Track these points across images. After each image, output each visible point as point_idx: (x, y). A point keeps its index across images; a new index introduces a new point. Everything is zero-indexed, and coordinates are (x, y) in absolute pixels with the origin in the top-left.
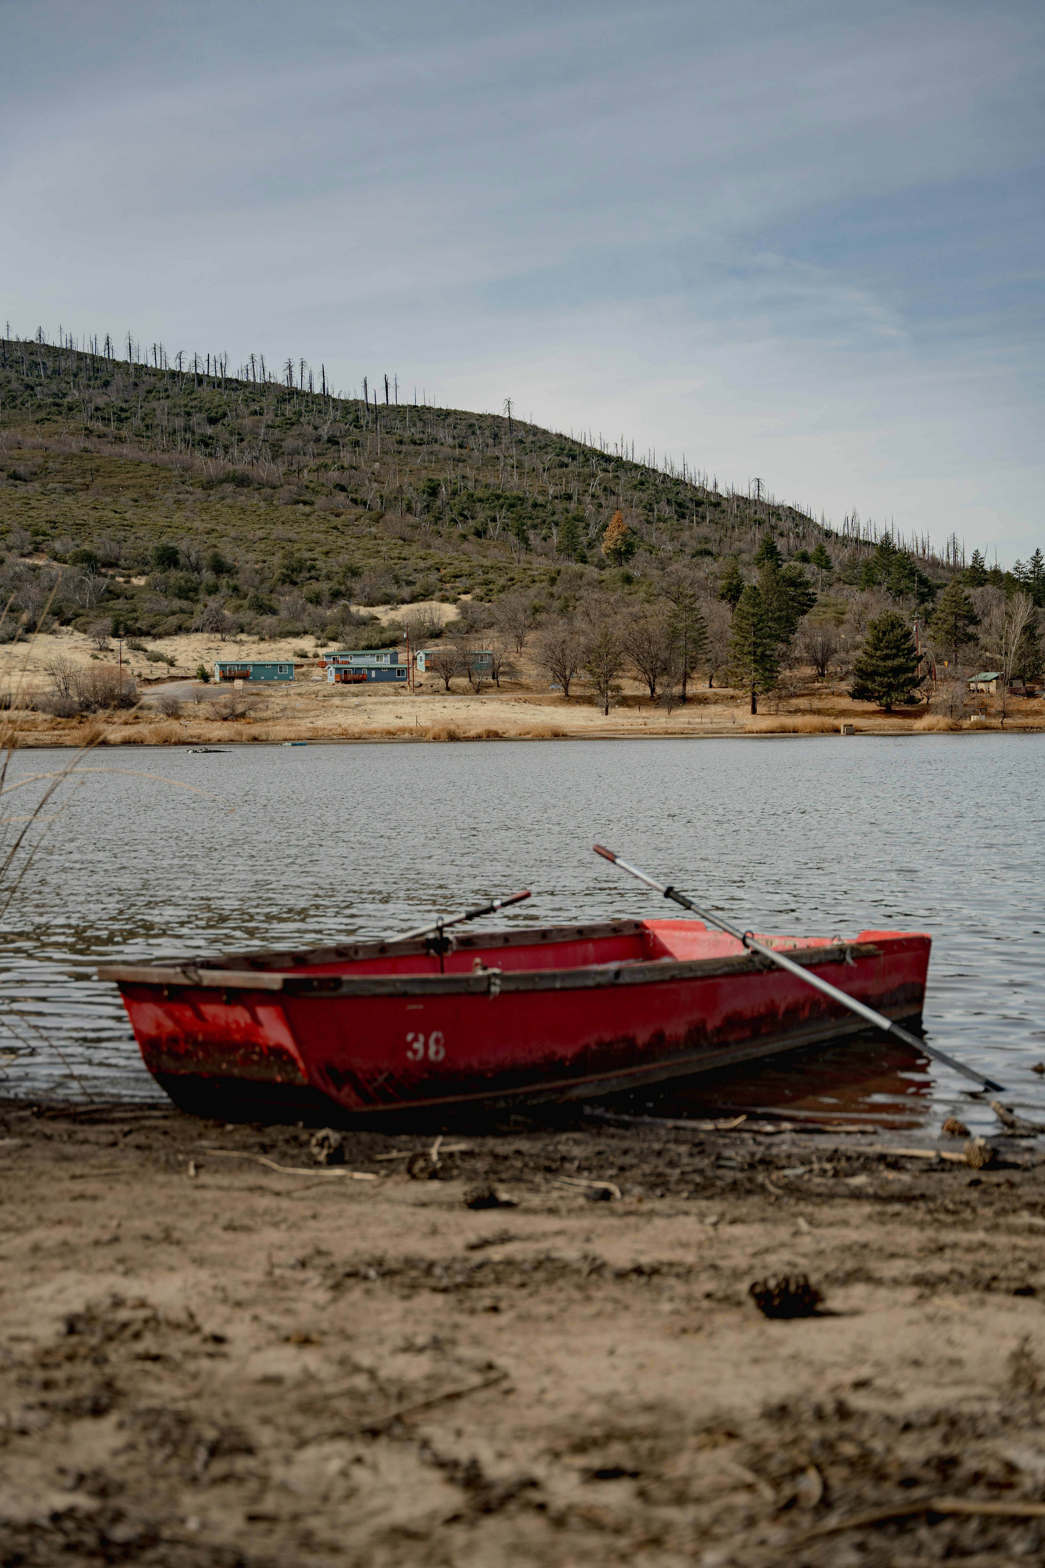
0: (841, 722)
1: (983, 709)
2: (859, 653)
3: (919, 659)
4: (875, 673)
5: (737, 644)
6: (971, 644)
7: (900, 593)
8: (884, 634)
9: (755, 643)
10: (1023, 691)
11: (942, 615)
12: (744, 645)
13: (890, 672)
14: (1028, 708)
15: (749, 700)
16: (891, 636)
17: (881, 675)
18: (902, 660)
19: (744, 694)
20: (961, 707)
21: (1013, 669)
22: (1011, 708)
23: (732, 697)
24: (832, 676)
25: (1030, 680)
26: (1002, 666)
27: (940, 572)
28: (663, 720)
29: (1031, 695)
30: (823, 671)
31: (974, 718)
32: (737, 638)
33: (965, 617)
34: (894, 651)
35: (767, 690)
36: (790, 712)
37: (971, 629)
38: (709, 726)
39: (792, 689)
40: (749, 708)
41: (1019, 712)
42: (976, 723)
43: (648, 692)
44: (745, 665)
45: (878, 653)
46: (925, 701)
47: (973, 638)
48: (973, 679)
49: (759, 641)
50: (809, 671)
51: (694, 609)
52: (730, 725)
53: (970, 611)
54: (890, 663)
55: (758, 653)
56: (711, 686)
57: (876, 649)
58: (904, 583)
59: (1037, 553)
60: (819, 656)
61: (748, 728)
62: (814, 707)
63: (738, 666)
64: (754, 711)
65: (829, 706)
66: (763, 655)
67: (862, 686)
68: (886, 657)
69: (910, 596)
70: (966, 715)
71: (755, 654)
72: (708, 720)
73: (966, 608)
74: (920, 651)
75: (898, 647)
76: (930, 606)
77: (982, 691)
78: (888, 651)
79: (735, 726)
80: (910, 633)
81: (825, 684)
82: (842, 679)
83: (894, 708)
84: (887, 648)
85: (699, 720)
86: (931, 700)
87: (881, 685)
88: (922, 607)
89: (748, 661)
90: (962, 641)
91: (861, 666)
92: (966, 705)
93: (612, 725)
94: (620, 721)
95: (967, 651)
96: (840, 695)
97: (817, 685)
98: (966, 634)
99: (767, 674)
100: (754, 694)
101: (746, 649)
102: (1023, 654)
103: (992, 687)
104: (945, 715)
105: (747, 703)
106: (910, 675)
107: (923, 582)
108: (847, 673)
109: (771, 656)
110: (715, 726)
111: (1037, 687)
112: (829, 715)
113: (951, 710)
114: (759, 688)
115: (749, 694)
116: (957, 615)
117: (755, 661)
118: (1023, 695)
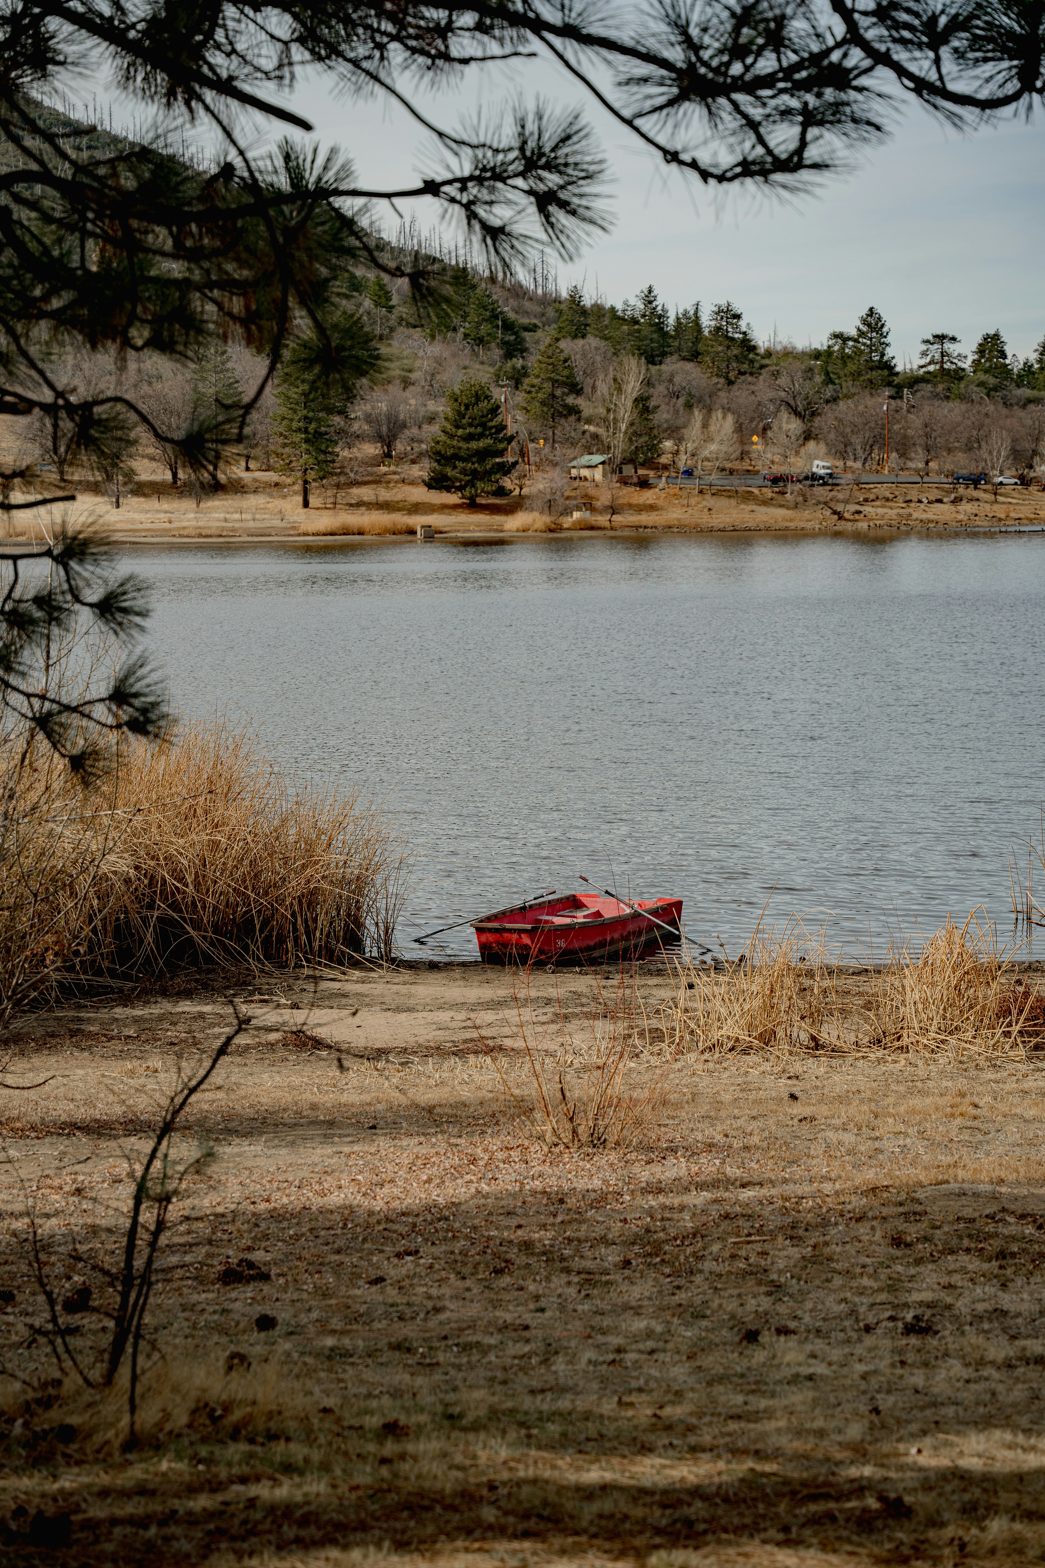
0: (418, 521)
1: (588, 504)
2: (435, 429)
3: (510, 439)
4: (456, 457)
5: (284, 418)
6: (572, 418)
7: (480, 341)
8: (467, 407)
9: (306, 418)
10: (635, 480)
11: (536, 381)
12: (292, 420)
13: (474, 455)
14: (641, 501)
15: (298, 487)
16: (475, 411)
17: (463, 460)
18: (489, 441)
19: (293, 481)
20: (561, 501)
21: (624, 451)
22: (621, 501)
23: (277, 485)
24: (401, 459)
25: (643, 465)
26: (609, 448)
27: (527, 305)
28: (192, 515)
29: (644, 484)
30: (390, 451)
31: (576, 515)
32: (283, 411)
33: (564, 384)
34: (479, 430)
35: (322, 478)
36: (351, 505)
37: (570, 400)
38: (251, 524)
39: (352, 475)
40: (300, 499)
41: (630, 506)
42: (579, 522)
43: (168, 476)
44: (294, 445)
45: (460, 432)
46: (517, 492)
47: (574, 411)
48: (574, 463)
49: (311, 414)
50: (371, 449)
51: (227, 370)
52: (277, 523)
53: (571, 376)
54: (474, 445)
55: (311, 430)
56: (248, 469)
57: (457, 427)
58: (485, 329)
59: (650, 291)
60: (384, 429)
61: (303, 528)
62: (381, 499)
63: (285, 445)
64: (306, 504)
65: (399, 497)
66: (318, 435)
67: (441, 473)
68: (469, 438)
69: (493, 345)
70: (567, 512)
71: (306, 431)
72: (249, 516)
73: (566, 372)
74: (511, 430)
75: (483, 425)
76: (519, 363)
77: (586, 479)
78: (472, 430)
79: (283, 524)
80: (498, 407)
81: (392, 468)
82: (413, 462)
83: (479, 500)
84: (471, 425)
85: (237, 516)
86: (525, 491)
87: (464, 472)
88: (509, 364)
89: (297, 440)
90: (561, 415)
91: (439, 447)
92: (568, 498)
93: (127, 522)
94: (137, 516)
95: (567, 426)
96: (412, 483)
97: (383, 469)
98: (566, 406)
99: (322, 457)
100: (306, 482)
101: (295, 425)
102: (635, 433)
103: (598, 474)
104: (542, 513)
105: (295, 493)
106: (498, 460)
107: (508, 326)
108: (421, 454)
109: (326, 433)
110: (258, 525)
111: (652, 473)
112: (399, 510)
113: (550, 505)
114: (311, 475)
115: (300, 482)
116: (554, 382)
117: (307, 441)
118: (635, 485)
